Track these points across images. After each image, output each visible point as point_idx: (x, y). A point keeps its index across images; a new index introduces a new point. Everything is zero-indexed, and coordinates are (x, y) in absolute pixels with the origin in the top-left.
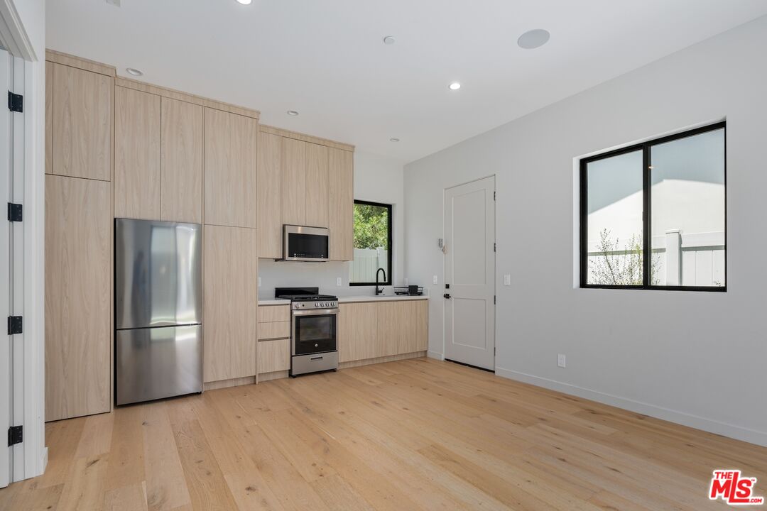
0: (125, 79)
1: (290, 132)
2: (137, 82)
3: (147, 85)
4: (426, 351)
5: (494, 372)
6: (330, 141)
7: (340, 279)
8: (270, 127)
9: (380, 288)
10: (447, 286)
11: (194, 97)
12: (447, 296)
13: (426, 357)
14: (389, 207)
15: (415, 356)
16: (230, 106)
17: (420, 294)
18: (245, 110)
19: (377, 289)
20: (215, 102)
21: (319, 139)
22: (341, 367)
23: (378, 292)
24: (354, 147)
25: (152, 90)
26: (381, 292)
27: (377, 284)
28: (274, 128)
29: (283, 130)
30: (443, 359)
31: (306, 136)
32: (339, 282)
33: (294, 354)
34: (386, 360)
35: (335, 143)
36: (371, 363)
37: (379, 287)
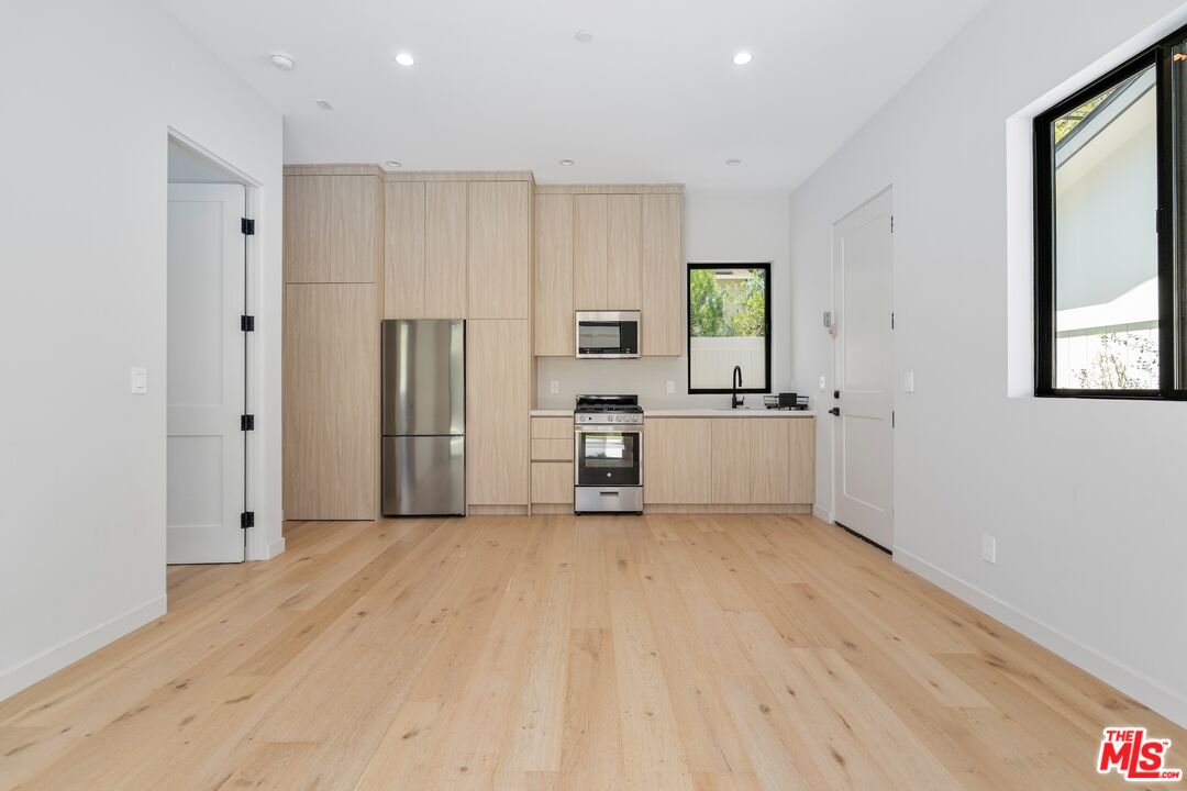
0: (393, 173)
1: (584, 186)
2: (399, 173)
3: (412, 174)
4: (811, 505)
5: (890, 553)
6: (643, 186)
7: (673, 383)
8: (558, 186)
9: (739, 397)
10: (837, 395)
11: (457, 173)
12: (836, 412)
13: (811, 514)
14: (767, 267)
15: (790, 511)
16: (496, 173)
17: (803, 407)
18: (513, 173)
19: (735, 399)
20: (479, 173)
21: (626, 186)
22: (653, 511)
23: (736, 404)
24: (682, 186)
25: (417, 178)
26: (741, 403)
27: (734, 391)
28: (562, 186)
29: (575, 186)
30: (831, 519)
31: (608, 186)
32: (671, 387)
33: (577, 483)
34: (730, 511)
35: (652, 187)
36: (702, 511)
37: (737, 395)
